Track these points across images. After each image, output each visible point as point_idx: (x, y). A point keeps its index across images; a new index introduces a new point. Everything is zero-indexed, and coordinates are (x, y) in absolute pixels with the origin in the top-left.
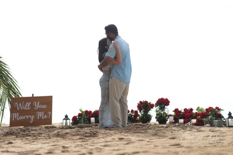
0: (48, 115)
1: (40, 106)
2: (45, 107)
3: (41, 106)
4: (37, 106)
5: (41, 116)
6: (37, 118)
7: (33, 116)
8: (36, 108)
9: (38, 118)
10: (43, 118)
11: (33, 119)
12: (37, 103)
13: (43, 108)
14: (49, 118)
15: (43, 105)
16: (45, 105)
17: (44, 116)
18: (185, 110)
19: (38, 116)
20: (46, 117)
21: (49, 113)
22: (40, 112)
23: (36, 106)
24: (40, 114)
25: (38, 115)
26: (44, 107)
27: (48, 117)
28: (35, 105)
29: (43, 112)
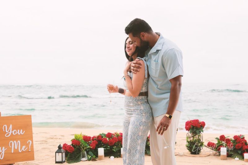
0: (27, 145)
1: (13, 132)
2: (22, 134)
3: (15, 132)
4: (9, 131)
5: (16, 148)
6: (11, 150)
7: (4, 148)
8: (7, 135)
9: (12, 152)
10: (20, 151)
11: (5, 153)
12: (8, 128)
13: (19, 134)
14: (30, 150)
15: (19, 130)
16: (22, 130)
17: (21, 148)
18: (236, 137)
19: (11, 148)
20: (24, 149)
21: (29, 142)
22: (15, 142)
23: (7, 131)
24: (15, 145)
25: (11, 145)
26: (21, 132)
27: (28, 149)
28: (5, 130)
29: (19, 141)
